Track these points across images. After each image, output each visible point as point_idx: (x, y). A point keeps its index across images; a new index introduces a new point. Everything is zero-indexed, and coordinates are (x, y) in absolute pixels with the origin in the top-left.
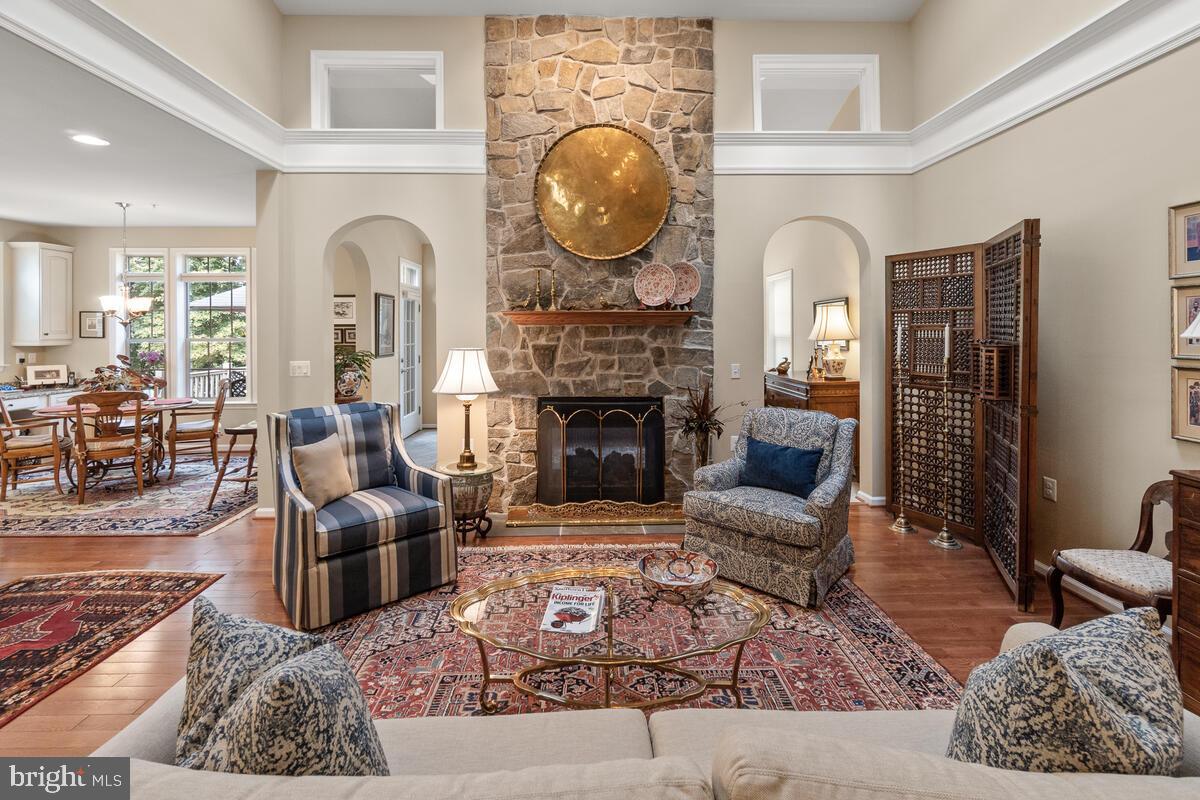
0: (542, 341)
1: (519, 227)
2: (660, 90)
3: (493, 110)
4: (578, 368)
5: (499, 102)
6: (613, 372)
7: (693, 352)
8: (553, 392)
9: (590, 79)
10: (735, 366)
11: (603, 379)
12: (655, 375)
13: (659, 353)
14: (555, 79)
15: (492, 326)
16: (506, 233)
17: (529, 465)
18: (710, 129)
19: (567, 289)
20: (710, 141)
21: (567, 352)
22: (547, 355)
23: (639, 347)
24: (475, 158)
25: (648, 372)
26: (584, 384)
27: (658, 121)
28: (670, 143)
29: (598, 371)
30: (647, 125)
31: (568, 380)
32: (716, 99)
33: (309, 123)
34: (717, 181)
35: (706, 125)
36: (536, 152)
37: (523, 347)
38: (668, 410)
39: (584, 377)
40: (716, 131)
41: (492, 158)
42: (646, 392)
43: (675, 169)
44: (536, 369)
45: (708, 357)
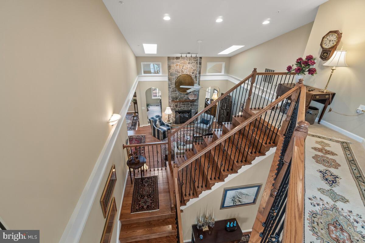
0: (176, 104)
1: (173, 89)
2: (194, 68)
3: (169, 72)
4: (181, 107)
5: (170, 70)
6: (185, 107)
7: (196, 105)
8: (177, 110)
9: (183, 67)
10: (201, 106)
11: (184, 108)
12: (191, 108)
13: (191, 105)
14: (178, 67)
15: (169, 102)
16: (171, 90)
17: (174, 119)
18: (200, 74)
19: (179, 97)
20: (200, 76)
21: (179, 105)
22: (176, 106)
23: (189, 104)
24: (166, 79)
25: (190, 107)
26: (181, 109)
27: (193, 73)
28: (194, 76)
29: (183, 107)
30: (191, 74)
31: (179, 109)
32: (201, 69)
33: (142, 74)
34: (200, 81)
35: (200, 73)
36: (175, 78)
37: (174, 104)
38: (192, 112)
39: (181, 108)
40: (201, 74)
41: (169, 79)
42: (189, 110)
43: (195, 80)
44: (175, 107)
45: (198, 105)
